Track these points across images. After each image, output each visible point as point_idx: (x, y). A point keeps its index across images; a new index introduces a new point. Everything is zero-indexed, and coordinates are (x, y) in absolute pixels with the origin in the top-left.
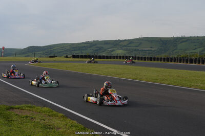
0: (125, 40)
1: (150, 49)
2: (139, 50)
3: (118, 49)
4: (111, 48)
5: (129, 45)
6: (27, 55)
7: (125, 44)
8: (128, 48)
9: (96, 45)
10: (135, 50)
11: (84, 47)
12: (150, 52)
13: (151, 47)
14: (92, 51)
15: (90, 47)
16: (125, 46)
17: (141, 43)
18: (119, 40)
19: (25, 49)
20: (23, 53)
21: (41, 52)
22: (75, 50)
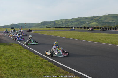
0: (97, 17)
1: (112, 21)
2: (105, 22)
3: (93, 22)
4: (89, 21)
5: (100, 20)
6: (41, 26)
7: (97, 18)
8: (99, 21)
9: (80, 20)
10: (103, 22)
11: (73, 21)
12: (112, 23)
13: (113, 20)
14: (78, 23)
15: (77, 21)
16: (97, 20)
17: (107, 18)
18: (93, 17)
19: (40, 23)
20: (39, 26)
21: (49, 25)
22: (68, 23)
